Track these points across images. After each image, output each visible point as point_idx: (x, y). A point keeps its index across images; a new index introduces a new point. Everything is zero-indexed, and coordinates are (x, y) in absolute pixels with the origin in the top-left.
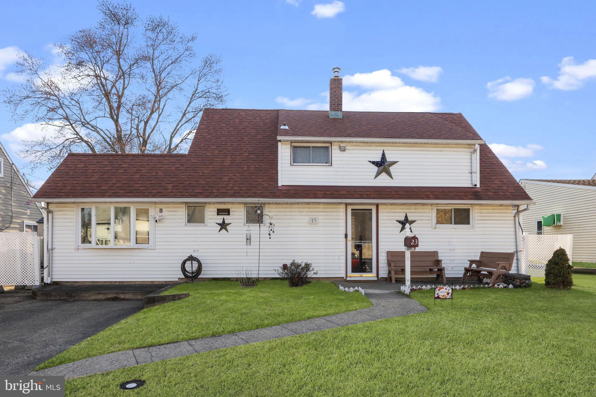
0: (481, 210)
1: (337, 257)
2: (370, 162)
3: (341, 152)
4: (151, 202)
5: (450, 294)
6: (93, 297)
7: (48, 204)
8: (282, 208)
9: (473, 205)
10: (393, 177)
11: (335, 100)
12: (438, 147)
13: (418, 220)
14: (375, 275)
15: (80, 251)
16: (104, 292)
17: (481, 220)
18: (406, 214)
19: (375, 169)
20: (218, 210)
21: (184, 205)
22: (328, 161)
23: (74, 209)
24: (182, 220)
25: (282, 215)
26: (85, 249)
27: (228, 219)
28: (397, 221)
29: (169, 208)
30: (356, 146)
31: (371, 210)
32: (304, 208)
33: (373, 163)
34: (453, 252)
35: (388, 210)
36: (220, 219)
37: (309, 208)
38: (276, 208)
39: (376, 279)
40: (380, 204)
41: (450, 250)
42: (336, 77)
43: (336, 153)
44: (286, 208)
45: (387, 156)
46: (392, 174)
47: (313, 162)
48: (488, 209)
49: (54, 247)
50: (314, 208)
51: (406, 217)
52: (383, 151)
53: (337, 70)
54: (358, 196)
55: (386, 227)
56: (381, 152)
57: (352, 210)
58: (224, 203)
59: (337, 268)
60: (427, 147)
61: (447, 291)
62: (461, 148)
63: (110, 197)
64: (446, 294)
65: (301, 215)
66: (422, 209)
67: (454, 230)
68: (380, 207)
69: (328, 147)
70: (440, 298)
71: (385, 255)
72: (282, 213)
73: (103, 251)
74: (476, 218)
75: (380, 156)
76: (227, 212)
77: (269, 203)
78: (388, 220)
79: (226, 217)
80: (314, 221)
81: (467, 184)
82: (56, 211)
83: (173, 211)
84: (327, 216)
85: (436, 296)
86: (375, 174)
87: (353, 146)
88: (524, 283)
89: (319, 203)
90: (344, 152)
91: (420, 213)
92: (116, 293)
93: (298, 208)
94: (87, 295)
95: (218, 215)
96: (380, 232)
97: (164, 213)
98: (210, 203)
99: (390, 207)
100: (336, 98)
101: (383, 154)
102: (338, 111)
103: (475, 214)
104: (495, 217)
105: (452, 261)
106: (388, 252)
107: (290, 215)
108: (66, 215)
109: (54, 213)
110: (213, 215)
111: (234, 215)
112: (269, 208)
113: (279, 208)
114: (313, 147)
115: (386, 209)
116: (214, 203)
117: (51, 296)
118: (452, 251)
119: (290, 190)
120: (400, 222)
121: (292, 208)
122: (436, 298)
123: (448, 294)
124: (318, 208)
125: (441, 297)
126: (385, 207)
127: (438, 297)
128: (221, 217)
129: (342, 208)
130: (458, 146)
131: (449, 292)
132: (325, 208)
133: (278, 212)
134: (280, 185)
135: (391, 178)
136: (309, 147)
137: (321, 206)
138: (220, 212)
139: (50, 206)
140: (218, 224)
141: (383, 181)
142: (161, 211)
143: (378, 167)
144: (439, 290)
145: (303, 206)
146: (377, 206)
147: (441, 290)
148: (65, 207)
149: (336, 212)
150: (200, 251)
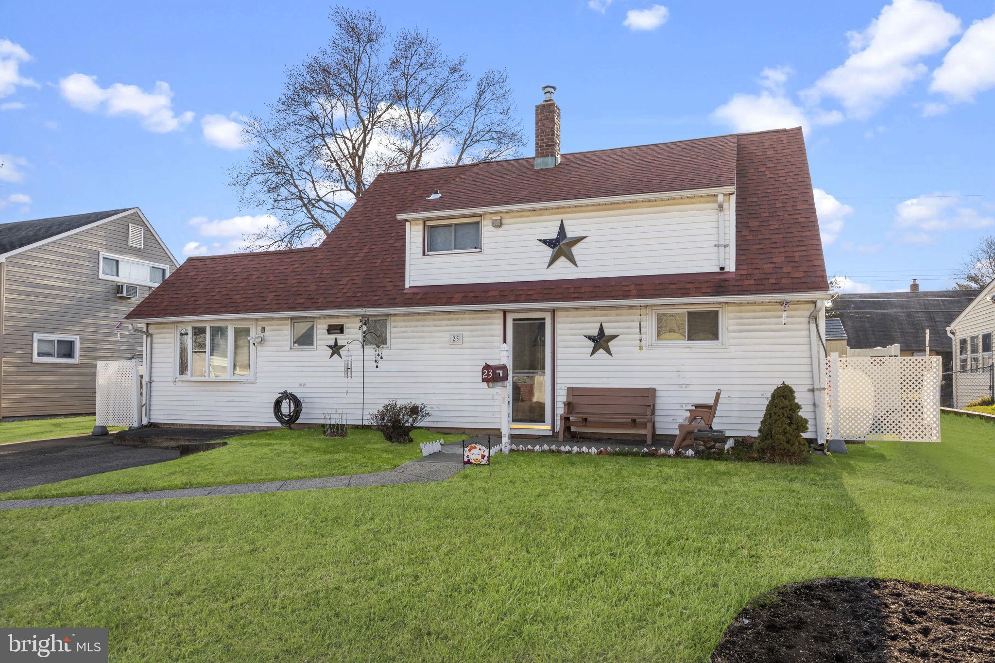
0: (740, 312)
1: (490, 397)
2: (540, 240)
3: (495, 229)
4: (251, 319)
5: (486, 458)
6: (165, 444)
7: (148, 324)
8: (412, 320)
9: (724, 305)
10: (577, 263)
11: (543, 140)
12: (657, 206)
13: (622, 334)
14: (549, 427)
15: (178, 385)
16: (176, 438)
17: (741, 331)
18: (601, 325)
19: (549, 252)
20: (329, 326)
21: (289, 322)
22: (476, 245)
23: (173, 331)
24: (286, 343)
25: (413, 332)
26: (182, 382)
27: (341, 339)
28: (586, 336)
29: (272, 325)
30: (518, 217)
31: (544, 319)
32: (442, 320)
33: (545, 242)
34: (686, 389)
35: (571, 319)
36: (330, 339)
37: (449, 320)
38: (404, 321)
39: (551, 433)
40: (558, 309)
41: (680, 385)
42: (546, 101)
43: (487, 231)
44: (417, 320)
45: (567, 229)
46: (577, 258)
47: (455, 248)
48: (754, 311)
49: (152, 379)
50: (457, 319)
51: (601, 329)
52: (562, 222)
53: (549, 89)
54: (512, 299)
55: (568, 347)
56: (559, 223)
57: (514, 320)
58: (338, 317)
59: (490, 415)
60: (637, 208)
61: (481, 452)
62: (700, 202)
63: (201, 313)
64: (479, 457)
65: (438, 331)
66: (630, 315)
67: (687, 350)
68: (557, 314)
69: (478, 223)
70: (471, 463)
71: (565, 393)
72: (411, 329)
73: (200, 384)
74: (731, 328)
75: (557, 230)
76: (340, 329)
77: (395, 315)
78: (572, 335)
79: (339, 336)
80: (456, 339)
81: (710, 266)
82: (155, 334)
83: (277, 330)
84: (476, 330)
85: (466, 459)
86: (548, 260)
87: (514, 217)
88: (714, 447)
89: (464, 312)
90: (500, 229)
91: (626, 321)
92: (188, 440)
93: (434, 320)
94: (159, 441)
95: (329, 333)
96: (557, 356)
97: (267, 333)
98: (319, 317)
99: (575, 313)
100: (545, 136)
101: (562, 227)
102: (548, 156)
103: (727, 322)
104: (769, 324)
105: (684, 406)
106: (569, 389)
107: (423, 332)
108: (164, 338)
109: (154, 336)
110: (323, 334)
111: (349, 334)
112: (395, 321)
113: (408, 321)
114: (456, 225)
115: (567, 316)
116: (325, 317)
117: (125, 441)
118: (684, 389)
119: (417, 294)
120: (590, 338)
121: (425, 320)
122: (465, 463)
123: (483, 457)
124: (462, 319)
125: (474, 462)
126: (565, 313)
127: (469, 462)
128: (333, 336)
129: (498, 319)
130: (693, 200)
131: (484, 454)
132: (473, 319)
133: (407, 327)
134: (407, 286)
135: (573, 265)
136: (450, 225)
137: (467, 316)
138: (332, 329)
139: (150, 327)
140: (329, 347)
141: (563, 271)
142: (263, 330)
143: (553, 248)
144: (470, 450)
145: (441, 317)
146: (554, 311)
147: (473, 451)
148: (164, 328)
149: (490, 324)
150: (308, 385)
